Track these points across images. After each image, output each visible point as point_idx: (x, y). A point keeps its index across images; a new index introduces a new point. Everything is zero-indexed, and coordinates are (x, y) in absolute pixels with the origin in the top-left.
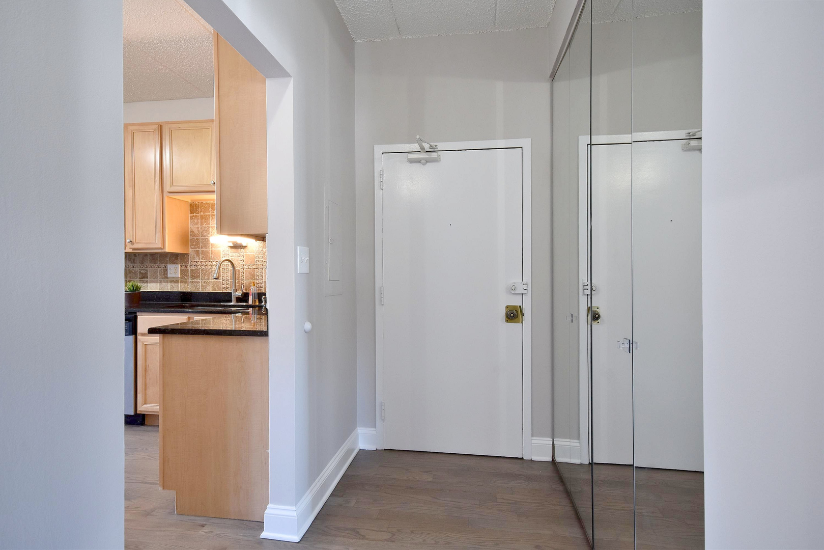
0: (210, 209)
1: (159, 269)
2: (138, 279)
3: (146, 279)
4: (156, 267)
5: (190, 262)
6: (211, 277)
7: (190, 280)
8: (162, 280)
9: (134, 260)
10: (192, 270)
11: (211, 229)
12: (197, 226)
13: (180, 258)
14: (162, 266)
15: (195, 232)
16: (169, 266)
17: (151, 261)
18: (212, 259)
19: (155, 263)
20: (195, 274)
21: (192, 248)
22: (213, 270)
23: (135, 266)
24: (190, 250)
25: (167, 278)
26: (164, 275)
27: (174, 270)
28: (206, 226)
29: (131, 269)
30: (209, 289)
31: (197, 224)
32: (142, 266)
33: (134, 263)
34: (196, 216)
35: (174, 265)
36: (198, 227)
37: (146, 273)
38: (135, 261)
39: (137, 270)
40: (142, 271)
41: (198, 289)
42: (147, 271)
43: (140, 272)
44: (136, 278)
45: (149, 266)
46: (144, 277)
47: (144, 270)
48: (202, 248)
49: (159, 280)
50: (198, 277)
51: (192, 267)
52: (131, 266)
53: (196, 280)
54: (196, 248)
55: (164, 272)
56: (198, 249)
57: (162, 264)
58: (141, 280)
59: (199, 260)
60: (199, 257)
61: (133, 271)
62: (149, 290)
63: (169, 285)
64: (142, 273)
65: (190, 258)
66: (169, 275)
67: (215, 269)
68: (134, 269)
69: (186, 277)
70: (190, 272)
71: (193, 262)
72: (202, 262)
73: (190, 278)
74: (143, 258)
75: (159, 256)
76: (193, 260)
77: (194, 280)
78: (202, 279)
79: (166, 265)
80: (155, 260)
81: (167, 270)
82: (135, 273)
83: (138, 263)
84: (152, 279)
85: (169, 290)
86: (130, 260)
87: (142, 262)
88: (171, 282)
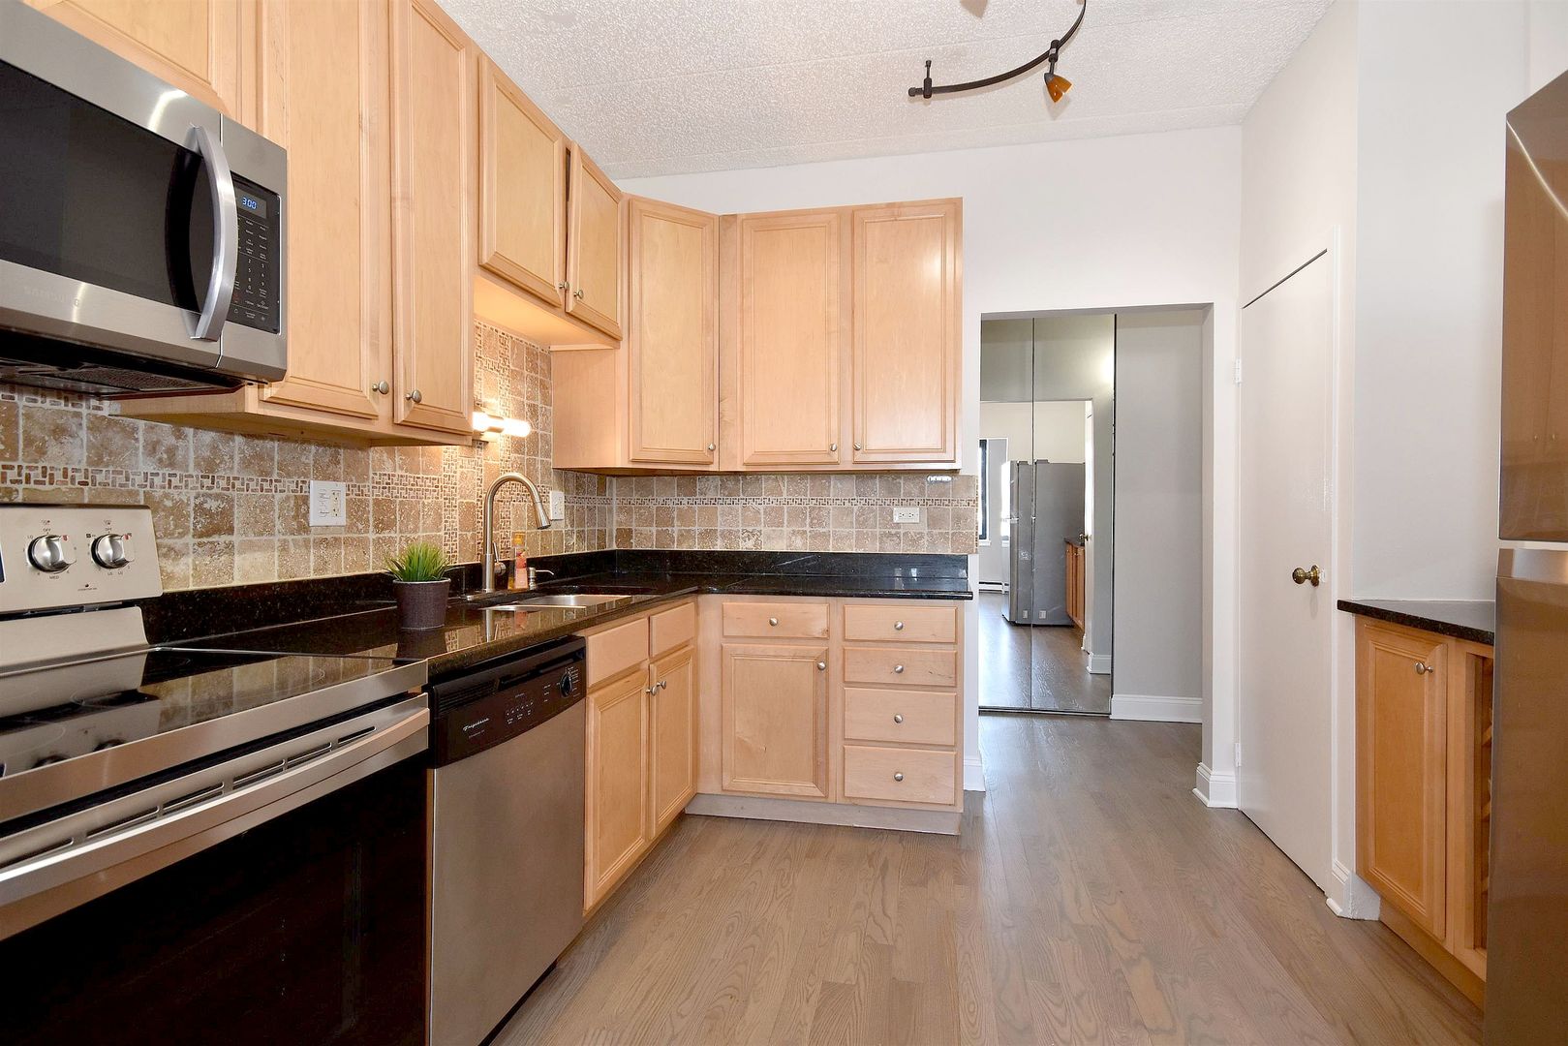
1: (278, 496)
2: (189, 539)
3: (224, 538)
4: (266, 486)
5: (371, 475)
7: (372, 536)
8: (290, 538)
9: (171, 451)
10: (377, 503)
13: (345, 459)
14: (289, 484)
16: (315, 487)
17: (246, 464)
19: (264, 473)
20: (384, 515)
22: (426, 502)
23: (175, 481)
25: (304, 528)
26: (295, 517)
27: (328, 503)
29: (158, 493)
32: (207, 482)
33: (172, 464)
35: (330, 485)
37: (226, 514)
38: (180, 457)
39: (188, 495)
40: (212, 505)
42: (230, 501)
43: (199, 508)
44: (182, 535)
45: (238, 484)
46: (217, 531)
47: (217, 497)
49: (276, 539)
50: (390, 524)
51: (376, 492)
52: (158, 480)
53: (386, 534)
55: (298, 507)
57: (289, 475)
58: (205, 540)
59: (395, 471)
60: (394, 461)
61: (168, 503)
62: (237, 582)
63: (312, 557)
64: (208, 513)
65: (373, 461)
66: (314, 519)
67: (430, 501)
68: (172, 491)
69: (360, 527)
70: (371, 508)
71: (380, 475)
72: (402, 476)
73: (371, 528)
74: (214, 448)
75: (281, 449)
76: (381, 469)
77: (381, 536)
78: (401, 532)
79: (303, 482)
80: (262, 459)
81: (305, 500)
82: (177, 511)
83: (192, 465)
84: (252, 537)
85: (312, 576)
86: (152, 448)
87: (209, 467)
88: (318, 543)
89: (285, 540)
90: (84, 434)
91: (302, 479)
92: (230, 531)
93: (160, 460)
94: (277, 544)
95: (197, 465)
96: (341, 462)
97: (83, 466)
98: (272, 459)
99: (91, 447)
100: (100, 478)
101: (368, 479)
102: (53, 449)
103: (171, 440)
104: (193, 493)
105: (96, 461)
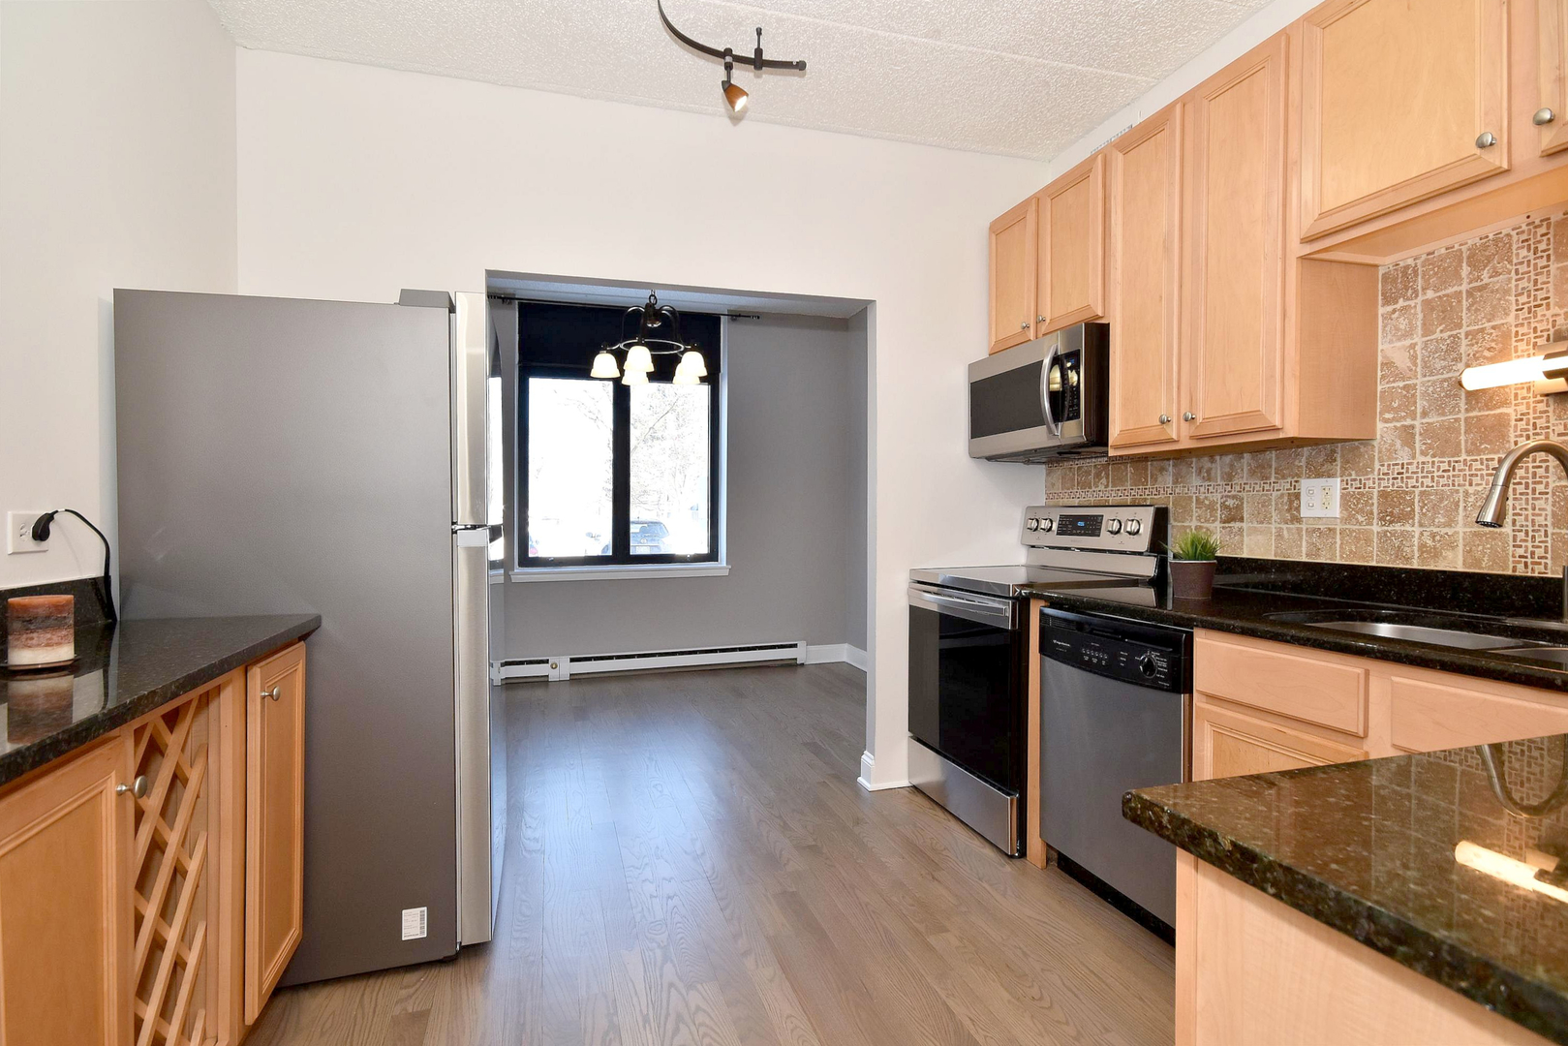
0: (1465, 270)
1: (1275, 494)
2: (1218, 524)
3: (1237, 525)
4: (1267, 487)
5: (1377, 466)
6: (1460, 518)
7: (1376, 528)
8: (1284, 526)
9: (1209, 471)
10: (1383, 495)
11: (1464, 342)
12: (1408, 342)
13: (1343, 456)
14: (1285, 485)
15: (1398, 364)
16: (1306, 485)
17: (1252, 473)
18: (1468, 453)
19: (1265, 478)
20: (1394, 507)
21: (1386, 421)
22: (1471, 490)
23: (1211, 489)
24: (1380, 425)
25: (1298, 519)
26: (1289, 510)
27: (1322, 497)
28: (1446, 335)
29: (1202, 497)
30: (1454, 562)
31: (1408, 334)
32: (1229, 488)
33: (1209, 479)
34: (1404, 308)
35: (1322, 481)
36: (1413, 346)
37: (1239, 508)
38: (1213, 474)
39: (1217, 497)
40: (1230, 502)
41: (1408, 559)
42: (1241, 499)
43: (1223, 504)
44: (1214, 521)
45: (1247, 487)
46: (1233, 519)
47: (1234, 497)
48: (1425, 414)
49: (1273, 527)
50: (1405, 517)
51: (1384, 483)
52: (1202, 489)
53: (1398, 527)
54: (1404, 418)
55: (1291, 502)
56: (1408, 422)
57: (1284, 477)
58: (1227, 525)
59: (1414, 457)
60: (1412, 447)
61: (1207, 502)
62: (1245, 555)
63: (1304, 543)
64: (1227, 507)
65: (1380, 452)
66: (1304, 513)
67: (1480, 488)
68: (1210, 495)
69: (1360, 519)
70: (1375, 501)
71: (1389, 465)
72: (1423, 463)
73: (1375, 521)
74: (1232, 466)
75: (1277, 458)
76: (1389, 459)
77: (1389, 529)
78: (1421, 525)
79: (1296, 482)
80: (1264, 468)
81: (1298, 496)
82: (1211, 507)
83: (1219, 478)
84: (1255, 525)
85: (1304, 559)
86: (1199, 471)
87: (1229, 478)
88: (1311, 532)
89: (1280, 528)
90: (1171, 469)
91: (1296, 479)
92: (1242, 520)
93: (1204, 477)
94: (1274, 531)
95: (1222, 478)
96: (1339, 459)
97: (1170, 485)
98: (1271, 467)
99: (1174, 474)
100: (1177, 491)
101: (1372, 471)
102: (1160, 479)
103: (1209, 465)
104: (1219, 496)
105: (1176, 482)
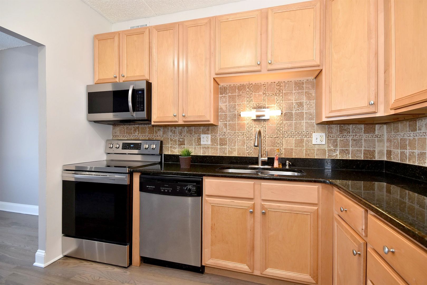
0: (237, 91)
1: (194, 138)
2: (177, 146)
3: (183, 146)
4: (191, 136)
5: (219, 132)
6: (236, 145)
7: (219, 147)
8: (196, 146)
9: (174, 131)
10: (221, 139)
11: (237, 106)
12: (225, 104)
13: (211, 129)
14: (197, 136)
15: (223, 109)
16: (202, 136)
17: (187, 132)
18: (238, 130)
19: (191, 134)
20: (223, 142)
21: (221, 122)
22: (239, 138)
23: (175, 136)
24: (220, 123)
25: (200, 145)
26: (198, 142)
27: (206, 139)
28: (233, 104)
29: (172, 138)
30: (235, 154)
31: (225, 102)
32: (180, 136)
33: (174, 133)
34: (224, 96)
35: (206, 135)
36: (226, 105)
37: (184, 141)
38: (176, 132)
39: (177, 138)
40: (181, 140)
41: (226, 154)
42: (184, 139)
43: (179, 140)
44: (176, 145)
45: (186, 136)
46: (182, 144)
47: (182, 138)
48: (229, 121)
49: (193, 147)
50: (225, 144)
51: (220, 136)
52: (172, 136)
53: (224, 147)
54: (225, 121)
55: (198, 140)
56: (226, 122)
57: (196, 134)
58: (180, 146)
59: (227, 131)
60: (227, 128)
61: (174, 140)
63: (202, 151)
64: (180, 141)
65: (220, 129)
66: (202, 143)
67: (240, 138)
68: (175, 138)
69: (215, 145)
70: (219, 141)
71: (222, 132)
72: (229, 132)
73: (219, 145)
74: (181, 130)
75: (194, 129)
76: (222, 131)
77: (222, 147)
78: (229, 146)
79: (199, 135)
80: (191, 131)
81: (200, 139)
82: (175, 141)
83: (177, 133)
84: (188, 146)
85: (202, 155)
86: (171, 131)
87: (180, 133)
88: (203, 148)
89: (195, 147)
90: (162, 130)
91: (199, 134)
92: (184, 145)
93: (173, 133)
94: (194, 147)
95: (179, 133)
96: (210, 130)
97: (162, 134)
98: (193, 131)
99: (163, 131)
100: (164, 136)
101: (218, 133)
102: (158, 132)
103: (174, 129)
104: (178, 138)
105: (164, 134)
